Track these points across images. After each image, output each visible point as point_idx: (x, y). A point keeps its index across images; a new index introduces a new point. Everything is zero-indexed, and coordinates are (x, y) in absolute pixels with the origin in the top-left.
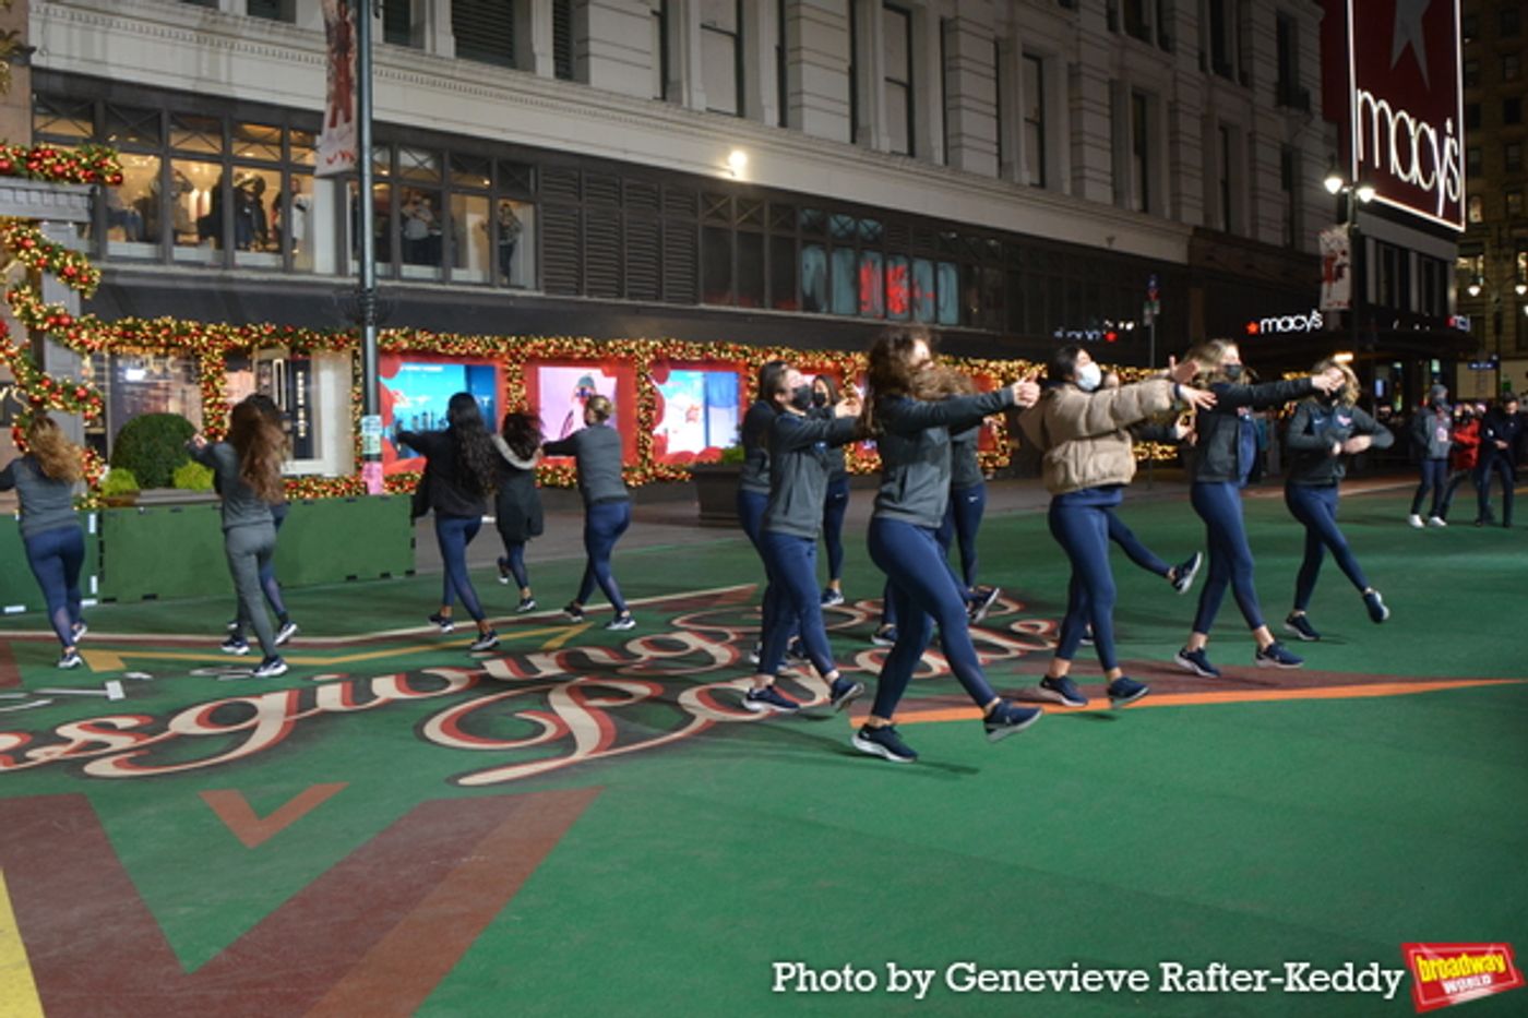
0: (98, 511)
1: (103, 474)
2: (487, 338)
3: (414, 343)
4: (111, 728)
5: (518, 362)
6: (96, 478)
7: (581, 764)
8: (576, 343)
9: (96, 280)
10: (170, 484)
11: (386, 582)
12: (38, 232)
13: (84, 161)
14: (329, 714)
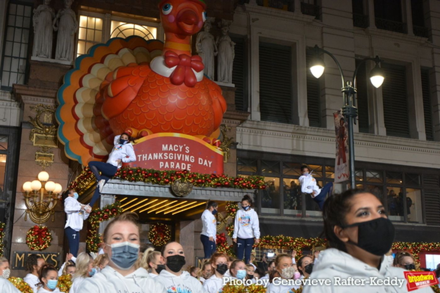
5: (417, 252)
12: (237, 206)
13: (253, 181)
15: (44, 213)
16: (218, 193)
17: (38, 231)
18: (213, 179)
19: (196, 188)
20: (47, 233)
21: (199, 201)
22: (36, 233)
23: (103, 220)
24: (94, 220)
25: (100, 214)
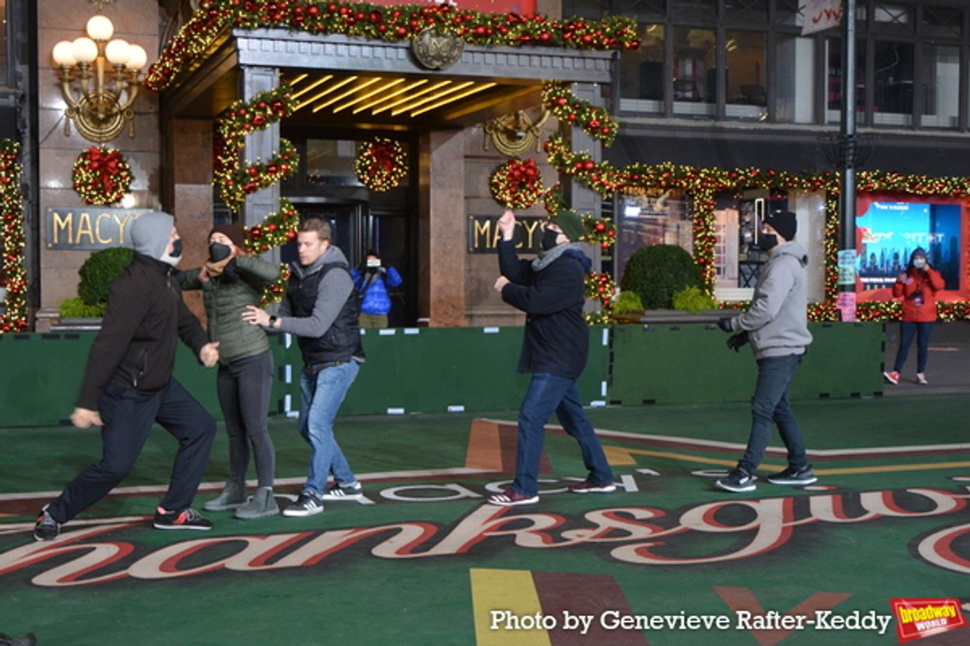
0: (610, 326)
1: (615, 295)
2: (955, 179)
3: (884, 184)
4: (630, 518)
6: (609, 298)
9: (615, 131)
10: (669, 306)
11: (857, 401)
12: (569, 91)
13: (608, 30)
14: (819, 524)
15: (109, 117)
16: (524, 60)
17: (98, 160)
18: (513, 25)
19: (471, 48)
20: (120, 165)
21: (479, 80)
22: (96, 165)
23: (252, 128)
24: (232, 129)
25: (244, 115)
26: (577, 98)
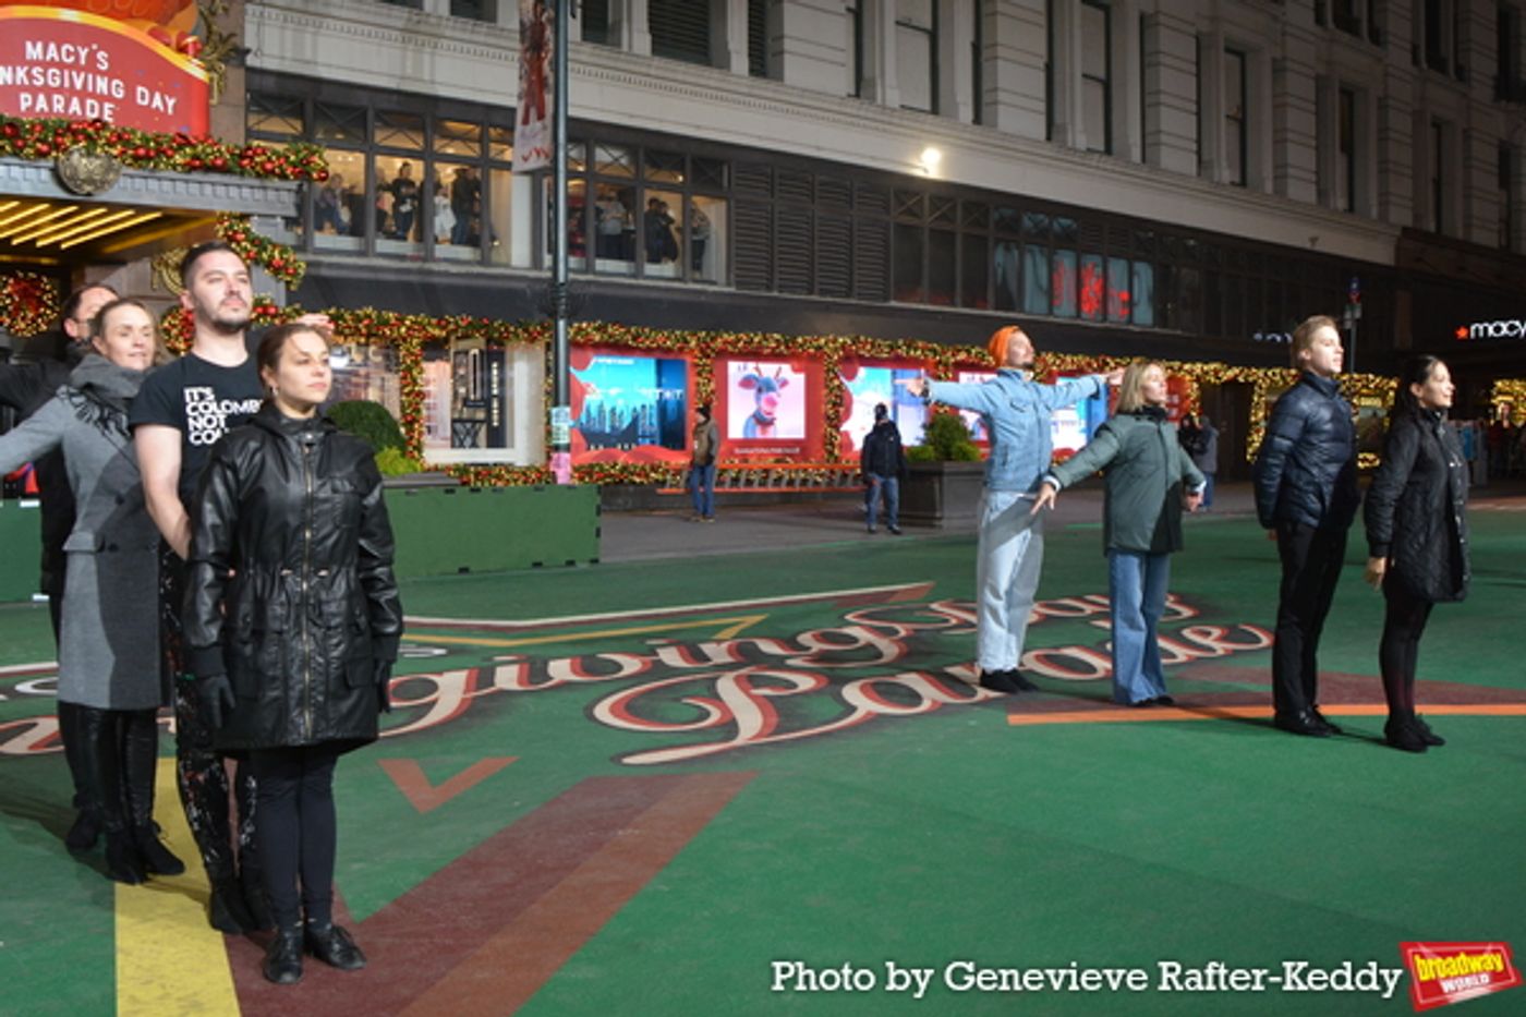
2: (678, 333)
3: (605, 336)
5: (708, 357)
7: (741, 749)
8: (766, 339)
9: (302, 272)
11: (571, 569)
12: (248, 225)
13: (293, 158)
14: (505, 694)
16: (194, 188)
18: (181, 147)
19: (130, 171)
21: (141, 209)
26: (257, 233)
